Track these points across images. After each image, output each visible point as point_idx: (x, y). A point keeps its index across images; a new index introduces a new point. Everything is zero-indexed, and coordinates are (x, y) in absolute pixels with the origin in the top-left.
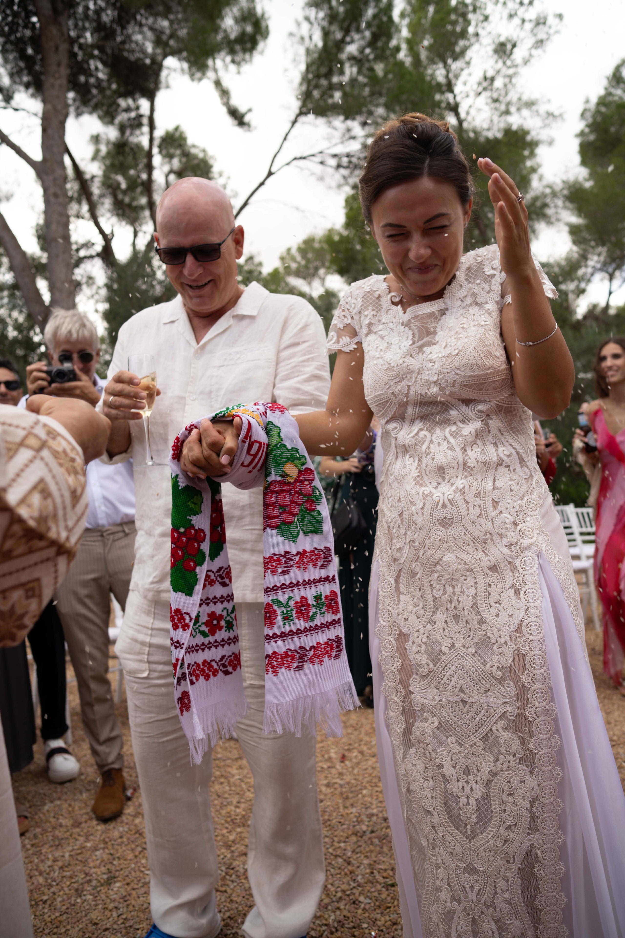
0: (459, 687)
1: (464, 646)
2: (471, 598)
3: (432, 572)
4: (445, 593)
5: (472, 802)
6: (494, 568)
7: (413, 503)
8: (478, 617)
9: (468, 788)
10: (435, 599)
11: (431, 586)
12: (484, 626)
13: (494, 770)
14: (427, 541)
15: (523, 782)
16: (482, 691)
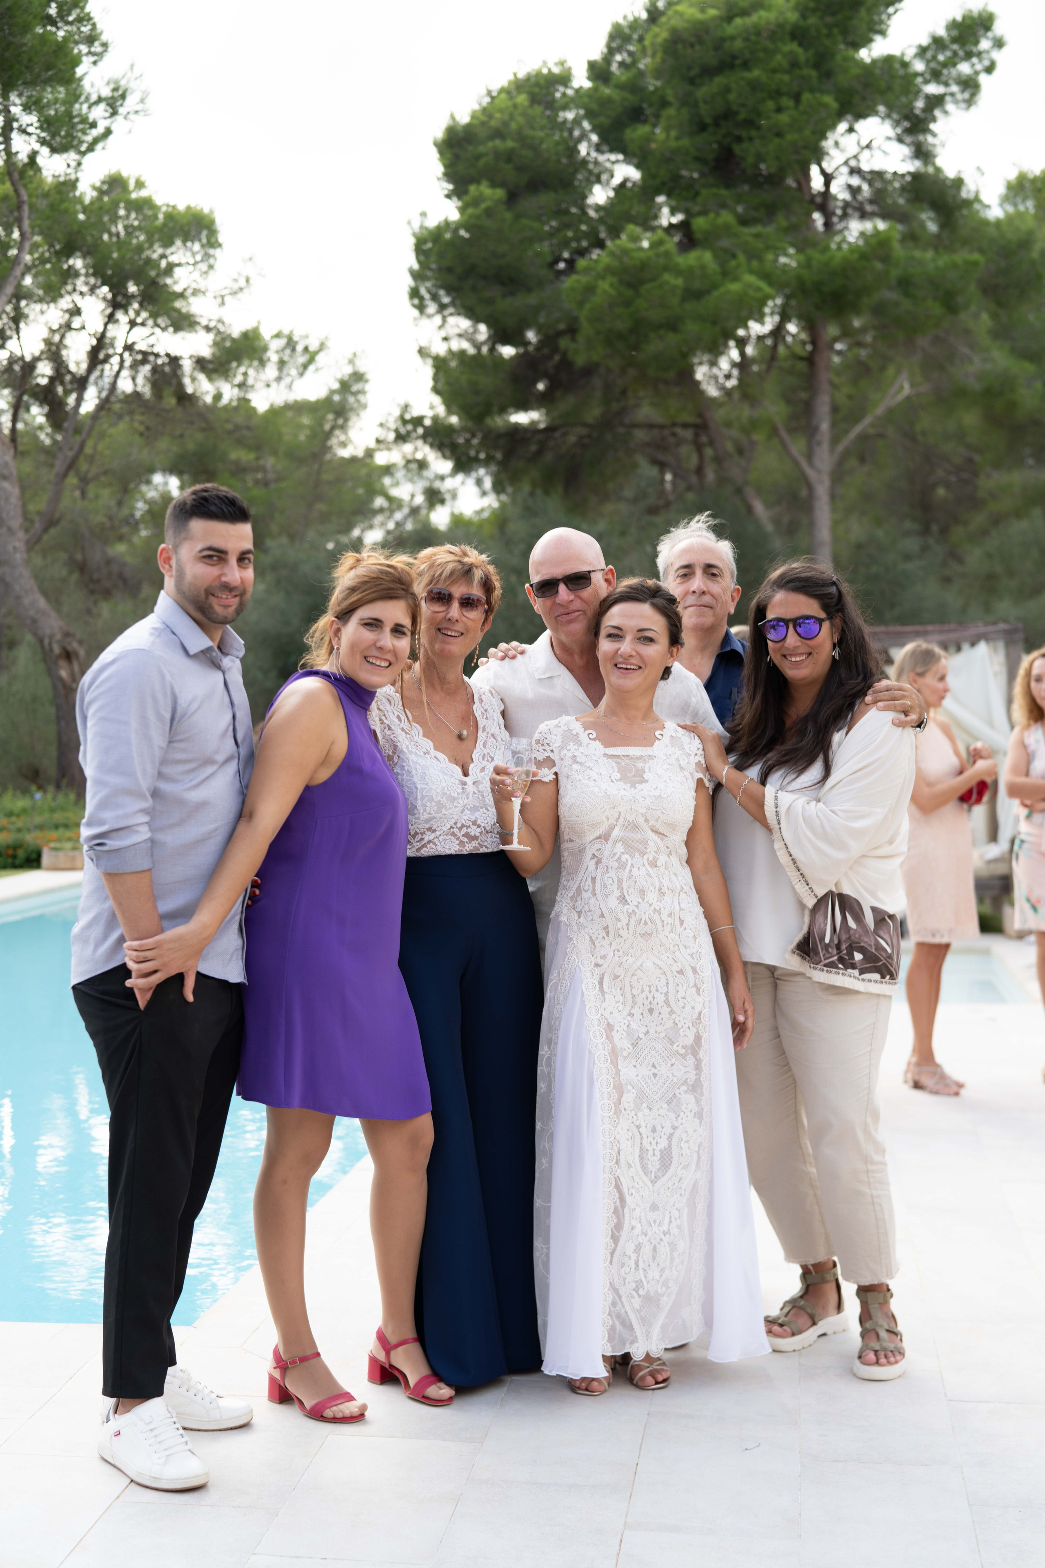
0: (651, 1063)
1: (656, 1032)
2: (663, 995)
3: (633, 975)
4: (643, 991)
5: (658, 1153)
6: (681, 972)
8: (669, 1009)
9: (654, 1143)
10: (634, 996)
11: (631, 986)
12: (673, 1016)
13: (676, 1124)
14: (631, 951)
15: (695, 1131)
16: (669, 1065)
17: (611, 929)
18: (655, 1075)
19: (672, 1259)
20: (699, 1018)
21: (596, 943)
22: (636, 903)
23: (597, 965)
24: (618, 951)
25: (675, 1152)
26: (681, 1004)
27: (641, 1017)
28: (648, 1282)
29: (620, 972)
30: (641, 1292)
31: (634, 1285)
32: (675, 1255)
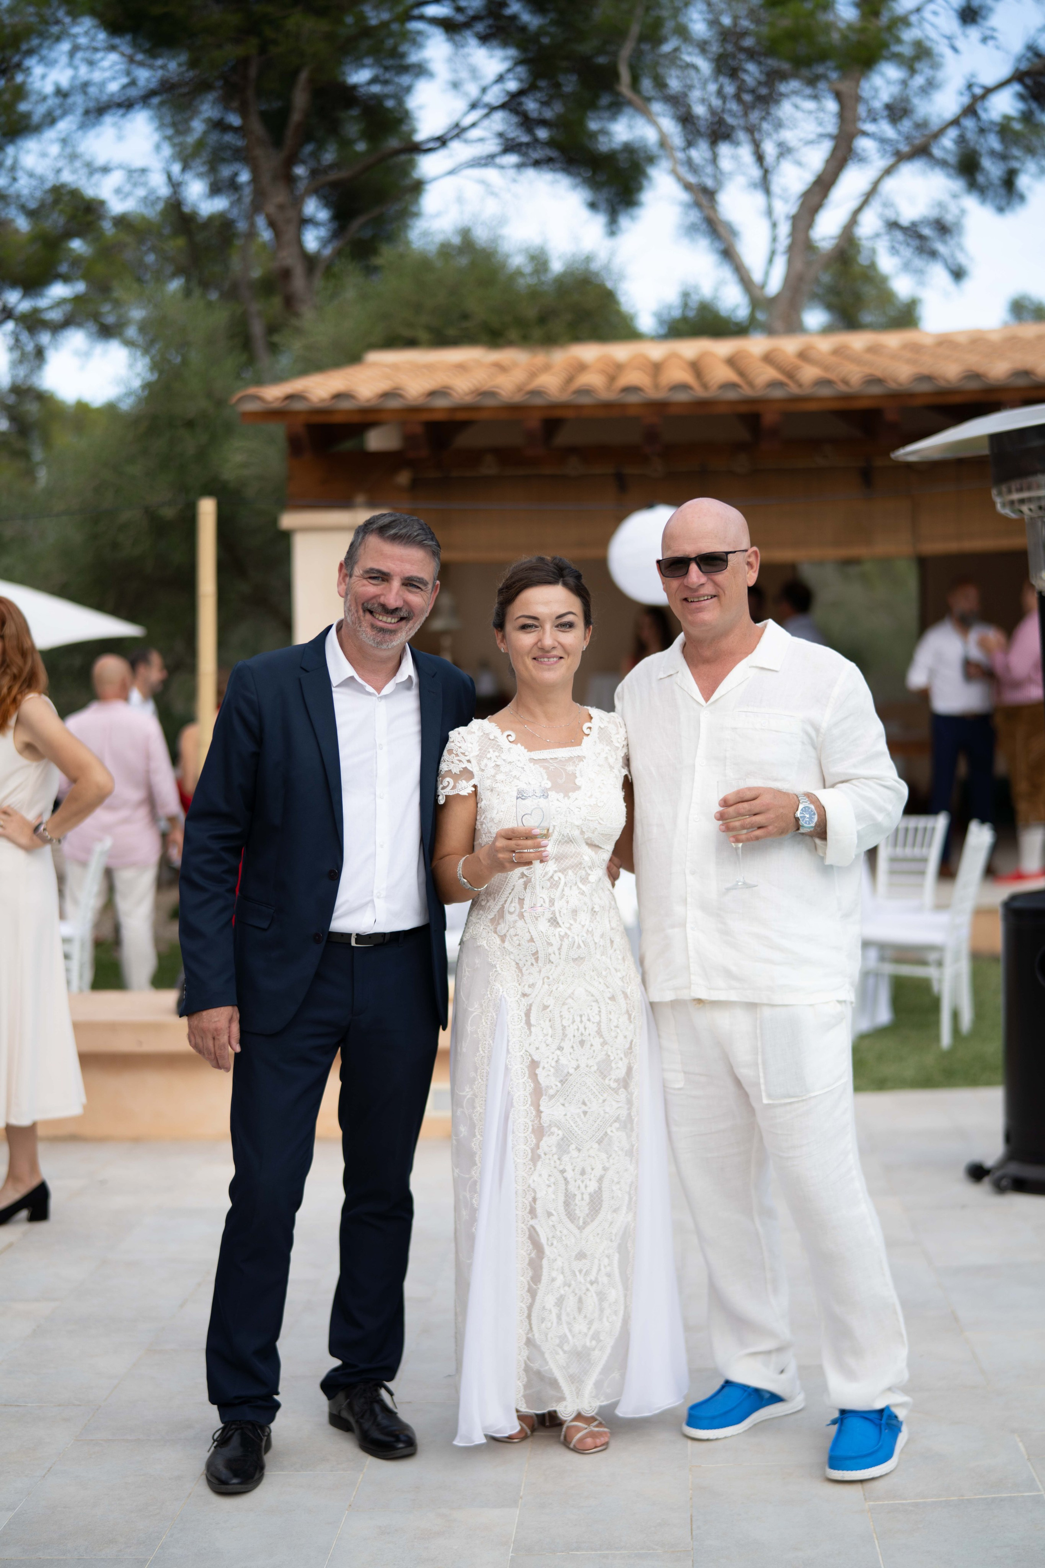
0: (581, 1100)
1: (587, 1066)
2: (596, 1024)
3: (564, 1004)
4: (574, 1022)
5: (587, 1197)
6: (613, 998)
7: (550, 944)
8: (602, 1040)
9: (582, 1186)
10: (564, 1028)
11: (561, 1016)
12: (606, 1047)
13: (607, 1165)
14: (562, 978)
15: (626, 1170)
16: (601, 1101)
17: (541, 955)
18: (585, 1113)
19: (602, 1310)
20: (630, 1048)
21: (524, 969)
22: (568, 925)
23: (524, 995)
24: (548, 978)
25: (606, 1195)
26: (613, 1034)
27: (571, 1050)
28: (573, 1336)
29: (550, 1002)
30: (566, 1348)
31: (557, 1341)
32: (605, 1305)
